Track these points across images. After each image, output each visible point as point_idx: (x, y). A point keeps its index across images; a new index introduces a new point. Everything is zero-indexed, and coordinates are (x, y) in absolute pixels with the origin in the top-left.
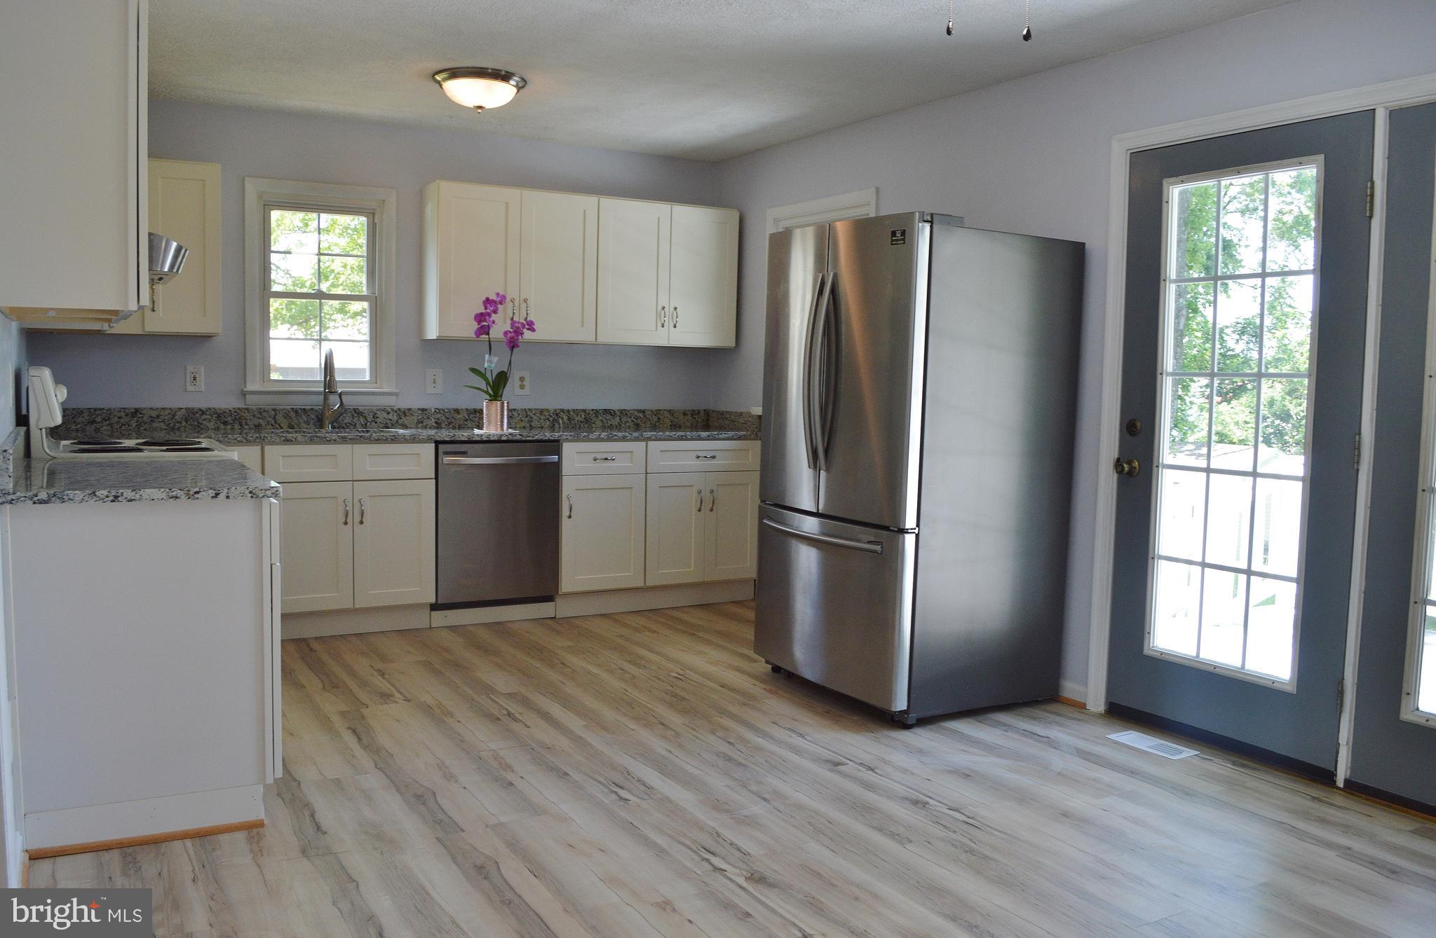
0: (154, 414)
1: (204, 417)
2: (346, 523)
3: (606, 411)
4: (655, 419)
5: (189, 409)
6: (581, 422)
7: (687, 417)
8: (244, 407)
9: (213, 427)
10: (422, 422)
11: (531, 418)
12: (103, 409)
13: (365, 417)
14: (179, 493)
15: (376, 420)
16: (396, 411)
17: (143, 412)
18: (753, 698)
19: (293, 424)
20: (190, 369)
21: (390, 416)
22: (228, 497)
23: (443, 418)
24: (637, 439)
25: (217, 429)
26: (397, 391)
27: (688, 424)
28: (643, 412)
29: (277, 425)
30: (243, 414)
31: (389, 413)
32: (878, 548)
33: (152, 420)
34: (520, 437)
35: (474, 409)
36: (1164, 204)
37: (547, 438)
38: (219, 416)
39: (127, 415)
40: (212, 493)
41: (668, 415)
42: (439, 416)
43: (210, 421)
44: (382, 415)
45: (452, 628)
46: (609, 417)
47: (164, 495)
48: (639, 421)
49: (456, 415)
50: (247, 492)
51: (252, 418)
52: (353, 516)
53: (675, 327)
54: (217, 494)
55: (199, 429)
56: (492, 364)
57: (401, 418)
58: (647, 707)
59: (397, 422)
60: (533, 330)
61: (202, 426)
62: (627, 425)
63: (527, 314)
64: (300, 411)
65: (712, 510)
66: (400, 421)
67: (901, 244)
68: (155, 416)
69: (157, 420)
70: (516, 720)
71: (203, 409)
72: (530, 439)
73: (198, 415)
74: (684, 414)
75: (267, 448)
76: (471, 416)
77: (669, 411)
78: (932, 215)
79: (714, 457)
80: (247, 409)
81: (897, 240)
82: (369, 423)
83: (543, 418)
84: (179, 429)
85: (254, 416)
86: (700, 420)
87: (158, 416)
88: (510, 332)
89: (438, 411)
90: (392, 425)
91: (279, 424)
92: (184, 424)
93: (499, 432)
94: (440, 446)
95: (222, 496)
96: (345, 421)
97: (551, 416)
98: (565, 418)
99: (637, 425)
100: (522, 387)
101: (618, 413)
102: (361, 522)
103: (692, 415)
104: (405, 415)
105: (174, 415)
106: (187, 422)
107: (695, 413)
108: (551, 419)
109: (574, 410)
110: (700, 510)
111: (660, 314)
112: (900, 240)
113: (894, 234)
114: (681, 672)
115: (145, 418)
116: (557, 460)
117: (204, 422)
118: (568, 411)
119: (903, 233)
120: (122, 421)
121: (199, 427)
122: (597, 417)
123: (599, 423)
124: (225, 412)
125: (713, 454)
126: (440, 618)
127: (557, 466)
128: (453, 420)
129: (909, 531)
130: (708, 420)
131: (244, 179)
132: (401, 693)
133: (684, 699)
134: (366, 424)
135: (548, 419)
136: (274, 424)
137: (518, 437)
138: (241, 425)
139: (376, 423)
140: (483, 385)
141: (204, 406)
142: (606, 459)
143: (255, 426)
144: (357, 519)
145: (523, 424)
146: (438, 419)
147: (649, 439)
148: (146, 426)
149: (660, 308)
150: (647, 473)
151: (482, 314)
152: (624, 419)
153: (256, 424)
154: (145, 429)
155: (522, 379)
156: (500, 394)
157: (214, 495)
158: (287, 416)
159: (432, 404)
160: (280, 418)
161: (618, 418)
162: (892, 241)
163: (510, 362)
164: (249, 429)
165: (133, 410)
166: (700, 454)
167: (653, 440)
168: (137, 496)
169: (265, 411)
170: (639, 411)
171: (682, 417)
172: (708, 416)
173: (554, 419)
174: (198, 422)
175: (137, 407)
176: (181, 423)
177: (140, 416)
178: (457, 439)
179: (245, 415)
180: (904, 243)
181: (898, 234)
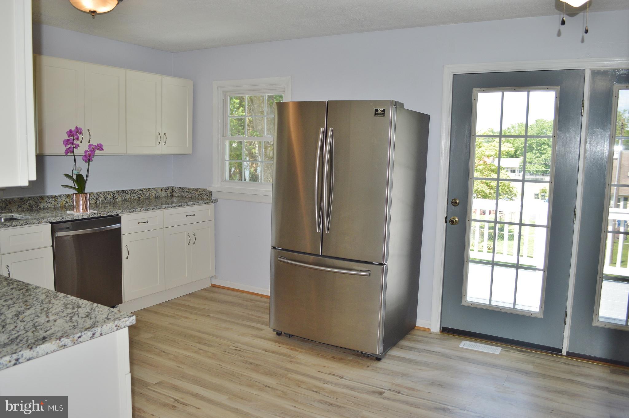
3: (124, 191)
4: (148, 193)
7: (163, 191)
16: (4, 201)
28: (142, 190)
32: (368, 273)
34: (100, 215)
35: (52, 196)
36: (473, 101)
41: (154, 191)
46: (125, 194)
48: (140, 196)
49: (41, 200)
53: (165, 144)
58: (244, 375)
60: (102, 149)
62: (134, 198)
65: (194, 243)
67: (382, 116)
70: (185, 404)
72: (105, 215)
74: (161, 190)
76: (50, 200)
77: (155, 189)
79: (194, 215)
81: (379, 114)
86: (169, 193)
88: (88, 151)
89: (31, 199)
93: (85, 214)
97: (95, 197)
98: (103, 197)
99: (139, 198)
101: (129, 192)
103: (165, 190)
104: (10, 203)
108: (95, 198)
109: (107, 192)
110: (189, 244)
111: (158, 137)
112: (382, 114)
113: (377, 110)
114: (234, 344)
118: (104, 193)
119: (383, 111)
127: (119, 229)
130: (173, 192)
133: (256, 364)
135: (93, 198)
142: (144, 222)
147: (165, 209)
149: (157, 134)
151: (68, 140)
152: (133, 195)
156: (83, 189)
159: (27, 195)
161: (130, 195)
162: (376, 114)
170: (140, 190)
171: (160, 192)
172: (173, 190)
173: (97, 198)
178: (65, 220)
180: (384, 116)
181: (380, 111)
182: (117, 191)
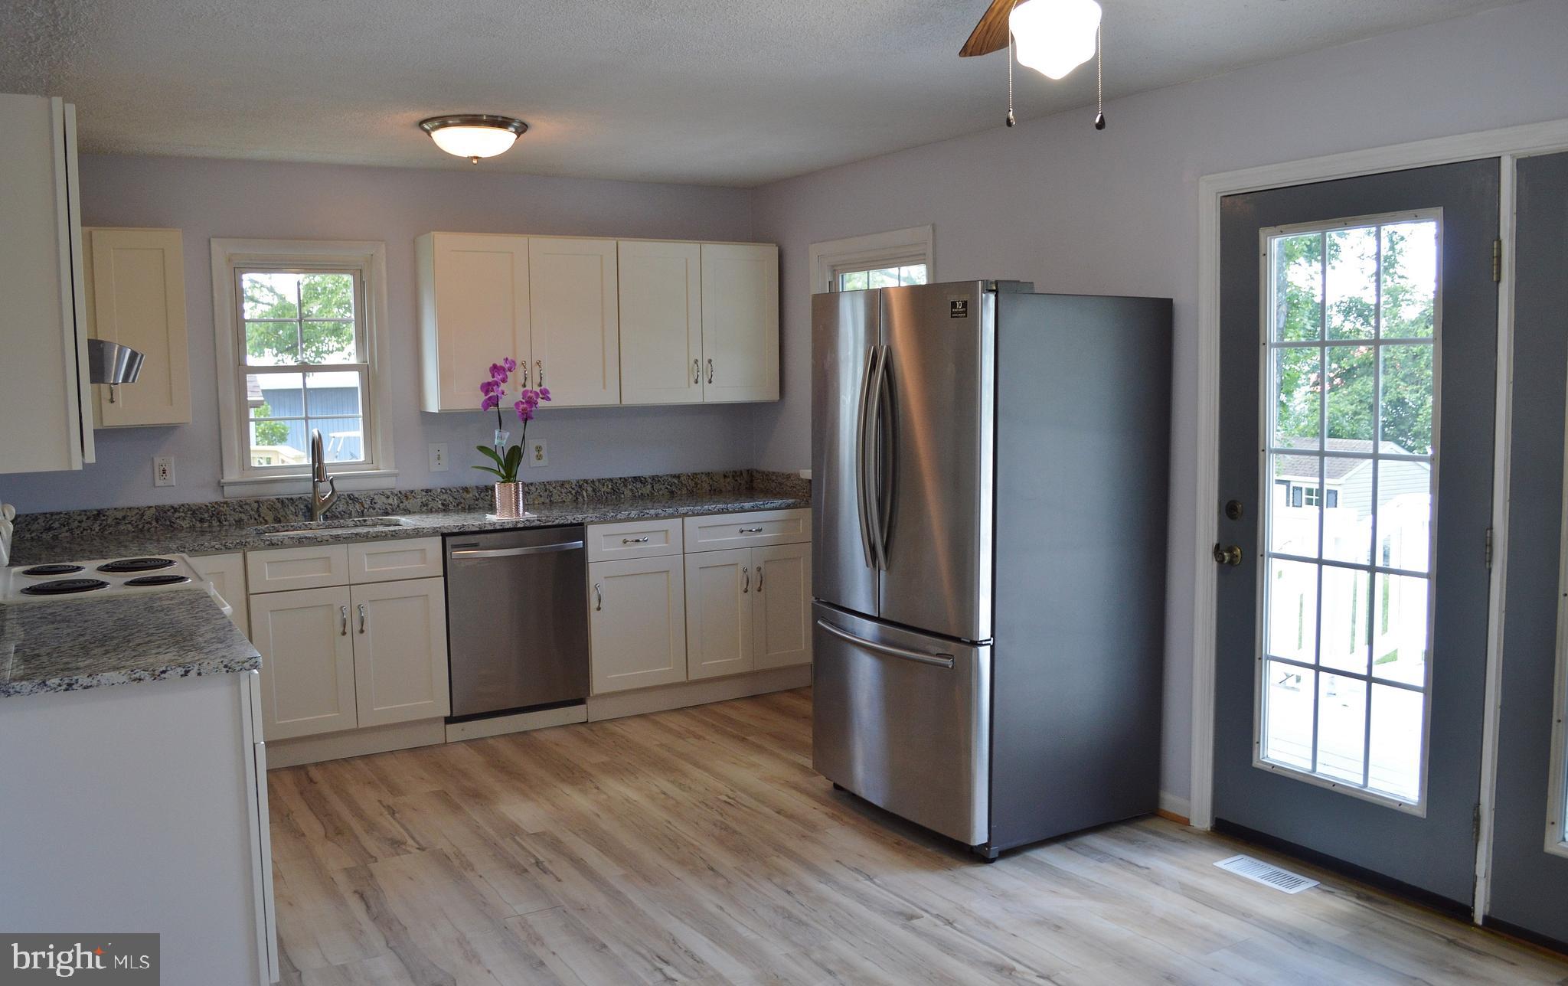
0: (120, 515)
1: (177, 515)
2: (344, 633)
3: (636, 479)
4: (692, 484)
5: (159, 506)
6: (608, 493)
7: (728, 480)
8: (222, 500)
9: (188, 526)
10: (427, 505)
11: (551, 492)
12: (61, 513)
13: (362, 503)
14: (143, 674)
15: (375, 506)
16: (397, 495)
17: (107, 514)
18: (813, 827)
19: (279, 516)
20: (158, 461)
21: (390, 501)
22: (199, 674)
23: (451, 499)
24: (672, 516)
25: (192, 528)
26: (397, 471)
27: (729, 488)
28: (678, 477)
29: (261, 519)
30: (221, 509)
31: (388, 497)
32: (949, 662)
33: (118, 522)
34: (539, 522)
35: (486, 486)
36: (1262, 258)
37: (569, 522)
38: (194, 513)
39: (88, 518)
40: (180, 671)
42: (445, 496)
43: (184, 519)
44: (380, 501)
45: (469, 742)
46: (639, 485)
47: (125, 679)
49: (465, 494)
50: (222, 666)
51: (233, 513)
52: (351, 625)
53: (710, 382)
54: (187, 673)
55: (172, 528)
56: (502, 440)
57: (402, 502)
58: (692, 845)
59: (398, 506)
60: (548, 399)
61: (175, 526)
62: (661, 493)
63: (541, 378)
64: (286, 501)
65: (759, 590)
66: (401, 505)
67: (963, 317)
68: (120, 518)
69: (123, 522)
70: (545, 871)
71: (176, 506)
72: (550, 524)
73: (170, 513)
74: (725, 476)
75: (250, 555)
76: (483, 495)
77: (708, 474)
78: (997, 283)
79: (759, 530)
80: (226, 503)
81: (958, 312)
82: (366, 510)
83: (564, 491)
84: (149, 530)
85: (234, 510)
86: (743, 482)
87: (124, 518)
88: (522, 403)
89: (444, 491)
90: (393, 511)
91: (263, 518)
92: (154, 523)
93: (514, 518)
94: (447, 539)
95: (193, 673)
96: (339, 510)
97: (573, 489)
98: (590, 489)
99: (672, 492)
100: (539, 457)
101: (650, 480)
102: (362, 631)
103: (733, 476)
104: (407, 499)
105: (142, 515)
106: (157, 522)
107: (736, 475)
108: (573, 492)
109: (599, 480)
110: (746, 591)
111: (693, 368)
112: (963, 312)
113: (954, 305)
114: (730, 793)
115: (109, 520)
116: (582, 546)
117: (178, 520)
118: (593, 481)
119: (965, 305)
120: (83, 524)
121: (172, 526)
122: (625, 486)
123: (628, 493)
124: (200, 508)
125: (757, 527)
126: (456, 732)
127: (582, 554)
128: (463, 501)
129: (984, 643)
130: (752, 481)
131: (209, 241)
132: (413, 838)
133: (735, 832)
134: (363, 511)
135: (570, 492)
136: (257, 518)
137: (537, 523)
138: (220, 521)
139: (374, 509)
140: (494, 465)
141: (176, 501)
142: (638, 541)
143: (236, 521)
144: (357, 627)
145: (542, 500)
146: (445, 500)
147: (686, 515)
148: (111, 529)
149: (692, 362)
150: (684, 553)
151: (489, 384)
152: (657, 487)
153: (237, 519)
154: (110, 533)
155: (539, 449)
156: (514, 473)
157: (183, 673)
158: (271, 508)
159: (436, 483)
160: (264, 510)
161: (649, 486)
162: (952, 313)
163: (524, 437)
164: (230, 525)
165: (96, 512)
166: (744, 528)
167: (690, 516)
168: (95, 682)
169: (246, 504)
170: (674, 476)
171: (722, 480)
172: (752, 476)
173: (577, 492)
174: (170, 521)
175: (99, 508)
176: (151, 524)
177: (103, 518)
178: (467, 530)
179: (224, 509)
180: (966, 316)
181: (959, 305)
182: (621, 478)
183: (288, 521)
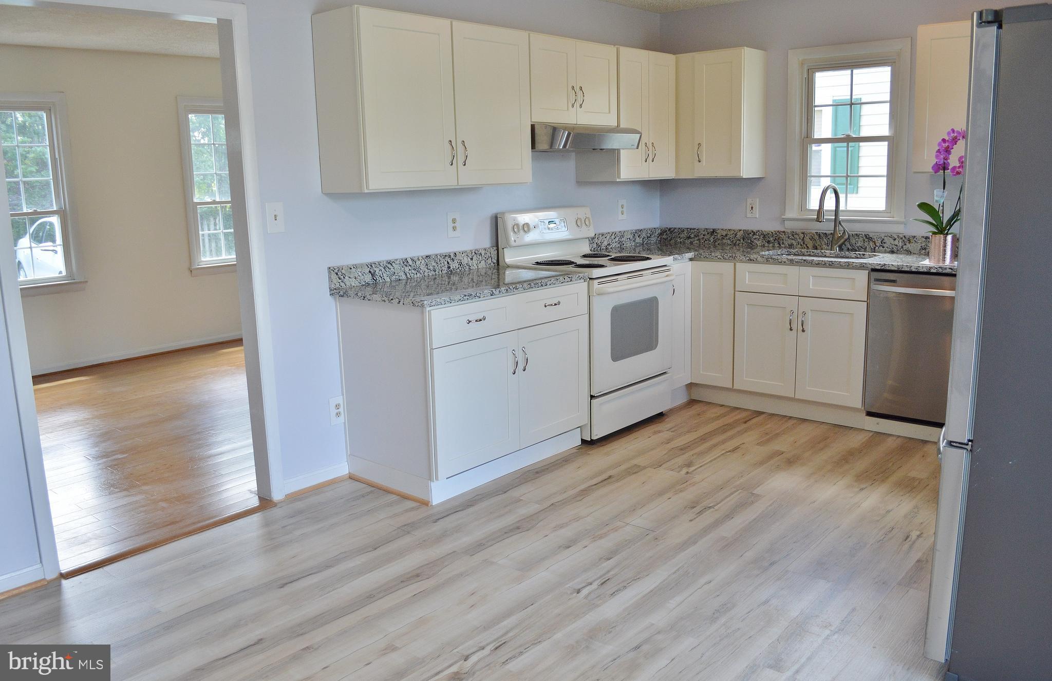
0: (724, 233)
1: (755, 237)
2: (791, 329)
5: (745, 230)
8: (783, 230)
9: (760, 244)
12: (695, 229)
13: (874, 242)
15: (885, 245)
16: (902, 238)
17: (718, 232)
19: (816, 245)
20: (749, 201)
21: (896, 242)
25: (764, 246)
26: (905, 220)
29: (805, 246)
30: (781, 235)
31: (895, 240)
33: (723, 237)
38: (764, 236)
39: (708, 234)
40: (397, 300)
43: (759, 239)
44: (889, 242)
51: (787, 239)
52: (796, 325)
55: (751, 246)
59: (902, 247)
61: (753, 244)
64: (822, 235)
66: (904, 246)
68: (724, 235)
69: (726, 238)
71: (754, 231)
73: (751, 235)
75: (738, 265)
80: (784, 232)
82: (877, 248)
84: (738, 245)
85: (789, 237)
87: (726, 235)
90: (897, 250)
91: (806, 245)
92: (742, 241)
94: (872, 273)
95: (401, 303)
96: (858, 245)
102: (803, 331)
104: (910, 242)
105: (736, 235)
106: (744, 240)
115: (719, 236)
117: (755, 241)
120: (705, 237)
121: (751, 244)
124: (768, 234)
126: (877, 424)
131: (788, 51)
134: (874, 248)
136: (802, 244)
138: (779, 244)
139: (883, 247)
141: (755, 229)
143: (789, 245)
144: (800, 328)
148: (719, 242)
154: (719, 244)
157: (398, 302)
158: (812, 239)
160: (807, 239)
164: (786, 247)
165: (712, 230)
169: (796, 234)
174: (751, 241)
175: (714, 228)
176: (740, 241)
177: (716, 234)
178: (887, 268)
179: (783, 236)
183: (822, 249)
